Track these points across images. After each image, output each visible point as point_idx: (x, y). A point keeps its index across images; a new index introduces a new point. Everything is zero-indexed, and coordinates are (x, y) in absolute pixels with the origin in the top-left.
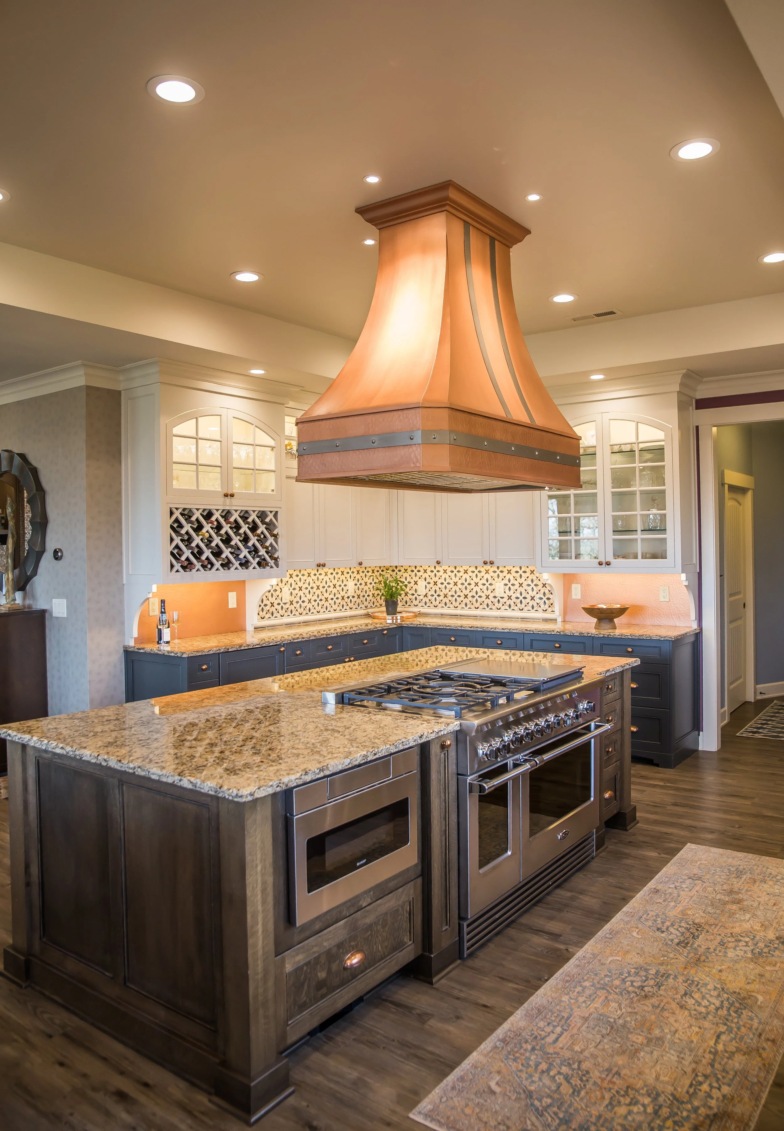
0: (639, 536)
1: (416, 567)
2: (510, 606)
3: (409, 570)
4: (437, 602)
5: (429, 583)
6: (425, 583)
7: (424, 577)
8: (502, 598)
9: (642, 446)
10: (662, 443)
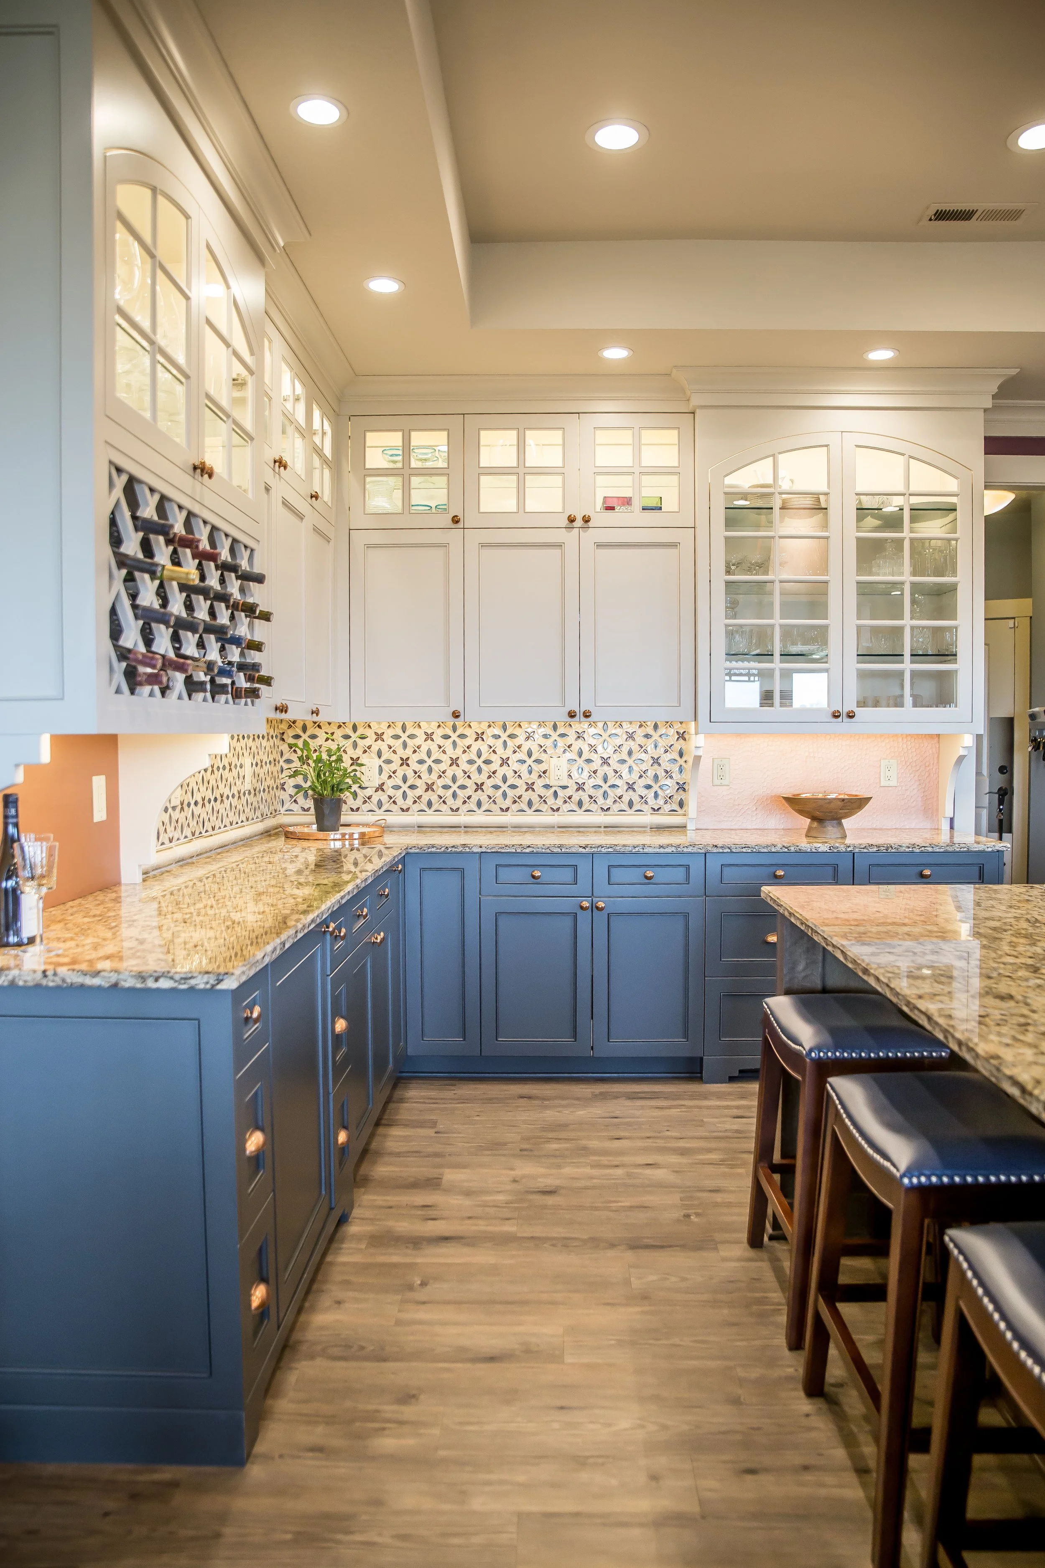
0: (907, 666)
1: (355, 728)
2: (580, 804)
3: (339, 733)
4: (409, 801)
5: (389, 762)
6: (378, 762)
7: (375, 748)
8: (565, 787)
9: (914, 500)
10: (954, 500)
